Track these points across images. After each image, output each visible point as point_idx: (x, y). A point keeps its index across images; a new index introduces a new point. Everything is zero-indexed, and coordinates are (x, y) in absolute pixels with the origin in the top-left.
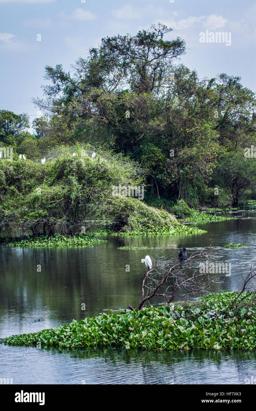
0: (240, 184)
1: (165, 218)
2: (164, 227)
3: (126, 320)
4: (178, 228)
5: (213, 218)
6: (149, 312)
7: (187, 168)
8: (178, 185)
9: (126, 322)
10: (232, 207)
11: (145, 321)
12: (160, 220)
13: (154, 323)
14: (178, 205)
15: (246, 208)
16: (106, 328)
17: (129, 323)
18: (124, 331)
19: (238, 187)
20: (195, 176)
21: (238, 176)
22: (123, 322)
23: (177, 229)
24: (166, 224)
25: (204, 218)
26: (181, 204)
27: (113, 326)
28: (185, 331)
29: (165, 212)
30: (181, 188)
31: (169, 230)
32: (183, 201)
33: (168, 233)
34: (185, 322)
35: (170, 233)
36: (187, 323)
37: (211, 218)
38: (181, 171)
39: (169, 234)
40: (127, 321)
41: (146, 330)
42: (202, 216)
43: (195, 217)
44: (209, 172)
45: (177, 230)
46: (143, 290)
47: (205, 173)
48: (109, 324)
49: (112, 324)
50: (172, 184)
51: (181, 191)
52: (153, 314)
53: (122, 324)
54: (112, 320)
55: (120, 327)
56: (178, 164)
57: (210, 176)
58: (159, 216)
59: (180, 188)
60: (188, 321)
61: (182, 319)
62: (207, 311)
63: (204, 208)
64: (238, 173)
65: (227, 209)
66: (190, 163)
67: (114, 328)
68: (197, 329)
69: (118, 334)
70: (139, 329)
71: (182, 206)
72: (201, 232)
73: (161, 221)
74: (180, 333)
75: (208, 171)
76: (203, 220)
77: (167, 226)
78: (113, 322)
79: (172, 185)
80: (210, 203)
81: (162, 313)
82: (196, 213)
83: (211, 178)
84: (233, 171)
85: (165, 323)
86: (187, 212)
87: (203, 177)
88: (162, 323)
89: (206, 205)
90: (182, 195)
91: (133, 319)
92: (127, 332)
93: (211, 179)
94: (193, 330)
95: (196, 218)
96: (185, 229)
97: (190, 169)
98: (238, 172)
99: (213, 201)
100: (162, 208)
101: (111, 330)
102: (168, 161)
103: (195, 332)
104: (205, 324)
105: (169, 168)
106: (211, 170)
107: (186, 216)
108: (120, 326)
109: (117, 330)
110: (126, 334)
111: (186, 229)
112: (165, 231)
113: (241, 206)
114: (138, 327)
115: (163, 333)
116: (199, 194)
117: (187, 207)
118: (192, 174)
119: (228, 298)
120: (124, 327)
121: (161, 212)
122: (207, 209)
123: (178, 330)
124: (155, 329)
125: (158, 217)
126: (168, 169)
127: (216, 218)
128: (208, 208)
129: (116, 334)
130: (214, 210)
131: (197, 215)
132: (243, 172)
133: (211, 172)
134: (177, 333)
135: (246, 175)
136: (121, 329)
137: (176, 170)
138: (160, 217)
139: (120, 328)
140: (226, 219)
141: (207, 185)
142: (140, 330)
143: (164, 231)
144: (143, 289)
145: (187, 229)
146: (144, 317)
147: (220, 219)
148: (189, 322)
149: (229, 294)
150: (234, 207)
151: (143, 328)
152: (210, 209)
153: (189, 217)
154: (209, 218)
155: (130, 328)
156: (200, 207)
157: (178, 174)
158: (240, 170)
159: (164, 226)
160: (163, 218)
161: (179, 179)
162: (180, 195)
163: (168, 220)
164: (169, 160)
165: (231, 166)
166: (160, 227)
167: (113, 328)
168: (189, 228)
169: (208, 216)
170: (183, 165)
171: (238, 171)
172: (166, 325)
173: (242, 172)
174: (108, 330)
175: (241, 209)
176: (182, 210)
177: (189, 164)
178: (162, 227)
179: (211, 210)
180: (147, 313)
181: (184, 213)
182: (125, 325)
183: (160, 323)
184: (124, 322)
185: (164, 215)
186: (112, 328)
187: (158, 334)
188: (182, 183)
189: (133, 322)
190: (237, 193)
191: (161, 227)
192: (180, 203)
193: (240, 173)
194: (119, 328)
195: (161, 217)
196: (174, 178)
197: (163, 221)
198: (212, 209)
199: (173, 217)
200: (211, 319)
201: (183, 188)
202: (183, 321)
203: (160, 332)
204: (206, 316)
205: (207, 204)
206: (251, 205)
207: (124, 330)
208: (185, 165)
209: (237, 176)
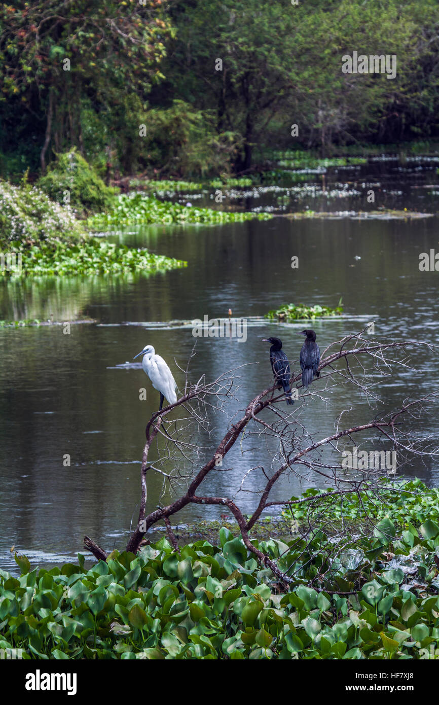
0: (260, 94)
1: (38, 216)
2: (36, 249)
3: (96, 597)
4: (83, 252)
5: (182, 216)
6: (172, 566)
7: (78, 38)
8: (44, 97)
9: (98, 601)
10: (233, 178)
11: (165, 597)
12: (22, 222)
13: (204, 608)
14: (62, 169)
15: (279, 178)
16: (23, 628)
17: (109, 608)
18: (90, 639)
19: (252, 105)
20: (103, 66)
21: (254, 65)
22: (87, 604)
23: (81, 255)
24: (42, 237)
25: (155, 217)
26: (73, 165)
27: (49, 619)
28: (326, 635)
29: (38, 197)
30: (54, 109)
31: (53, 261)
32: (79, 157)
33: (51, 269)
34: (316, 602)
35: (57, 269)
36: (325, 604)
37: (177, 214)
38: (56, 49)
39: (56, 273)
40: (101, 599)
41: (174, 632)
42: (145, 210)
43: (122, 211)
44: (152, 54)
45: (82, 258)
46: (144, 484)
47: (140, 55)
48: (33, 612)
49: (43, 613)
50: (22, 93)
51: (53, 119)
52: (190, 571)
53: (83, 612)
54: (44, 597)
55: (77, 623)
56: (43, 25)
57: (155, 66)
58: (17, 209)
59: (51, 109)
60: (330, 597)
61: (305, 591)
62: (384, 558)
63: (134, 182)
64: (253, 56)
65: (216, 183)
66: (87, 21)
67: (54, 627)
68: (369, 626)
69: (71, 647)
70: (150, 628)
71: (76, 174)
72: (164, 263)
73: (23, 227)
74: (308, 643)
75: (147, 48)
76: (149, 221)
77: (46, 243)
78: (46, 602)
79: (24, 99)
80: (154, 163)
81: (224, 569)
82: (124, 199)
83: (161, 75)
84: (237, 47)
85: (247, 608)
86: (94, 193)
87: (133, 72)
88: (232, 604)
89: (140, 170)
90: (56, 135)
91: (120, 590)
92: (100, 641)
93: (160, 79)
94: (353, 632)
95: (125, 216)
96: (109, 254)
97: (86, 41)
98: (254, 53)
99: (165, 154)
100: (25, 179)
101: (41, 632)
102: (9, 12)
103: (361, 640)
104: (392, 609)
105: (13, 37)
106: (161, 46)
107: (89, 207)
108: (77, 617)
109: (64, 634)
110: (99, 646)
111: (114, 256)
112: (40, 261)
113: (262, 173)
114: (143, 620)
115: (240, 643)
116: (118, 129)
117: (92, 177)
118: (94, 61)
119: (394, 506)
120: (89, 623)
121: (24, 194)
122: (147, 182)
123: (301, 631)
124: (209, 627)
125: (13, 213)
126: (9, 44)
127: (193, 214)
128: (150, 179)
129: (62, 649)
130: (171, 187)
131: (127, 206)
132: (269, 51)
133: (160, 52)
134: (296, 645)
135: (281, 65)
136: (80, 629)
137: (37, 46)
138: (21, 214)
139: (75, 627)
140: (229, 219)
141: (145, 98)
142: (154, 631)
143: (35, 262)
144: (143, 481)
145: (117, 256)
146: (159, 585)
147: (209, 220)
148: (332, 601)
149: (393, 492)
150: (238, 177)
151: (163, 624)
152: (158, 183)
153: (100, 211)
154: (171, 213)
155: (117, 628)
156: (120, 178)
157: (43, 61)
158: (258, 44)
159: (36, 244)
160: (31, 215)
161: (48, 78)
162: (52, 136)
163: (48, 223)
164: (10, 8)
165: (229, 32)
166: (21, 249)
167: (50, 625)
168: (124, 252)
169: (167, 208)
170: (60, 29)
171: (252, 49)
172: (250, 613)
173: (266, 53)
174: (30, 633)
175: (264, 181)
176: (76, 189)
177: (80, 24)
178: (27, 246)
179: (163, 187)
180: (165, 570)
181: (81, 197)
182: (95, 613)
183: (228, 605)
184: (91, 602)
185: (33, 206)
186: (46, 626)
187: (224, 647)
188: (57, 92)
189: (124, 604)
190: (249, 127)
191: (24, 247)
192: (68, 163)
193: (261, 58)
194: (71, 625)
195: (23, 210)
196: (31, 74)
197: (29, 224)
198: (163, 183)
199: (65, 213)
200: (406, 588)
201: (60, 110)
202: (308, 598)
203: (228, 640)
204: (387, 577)
205: (145, 166)
206: (289, 168)
207: (90, 633)
208: (67, 26)
209: (251, 68)
